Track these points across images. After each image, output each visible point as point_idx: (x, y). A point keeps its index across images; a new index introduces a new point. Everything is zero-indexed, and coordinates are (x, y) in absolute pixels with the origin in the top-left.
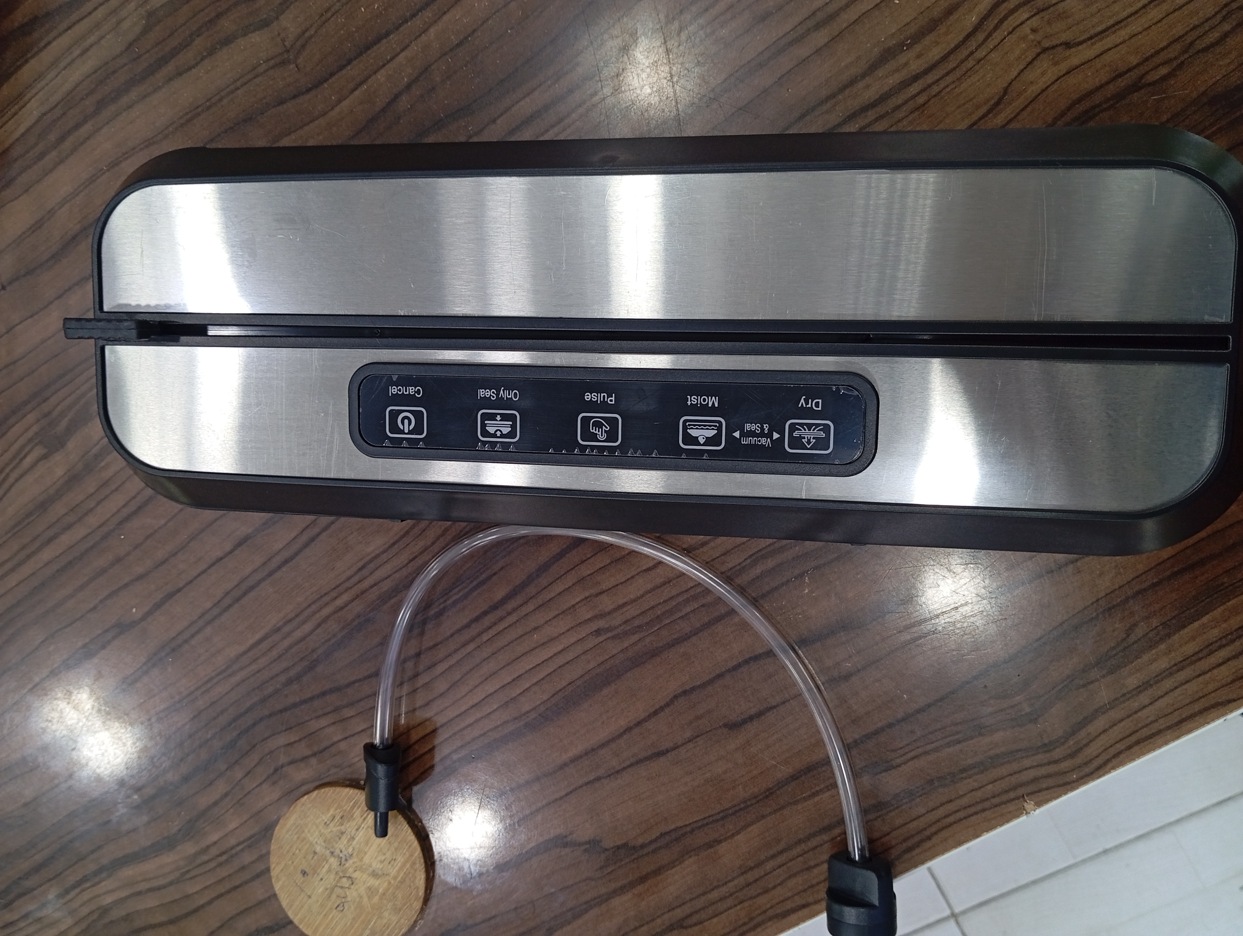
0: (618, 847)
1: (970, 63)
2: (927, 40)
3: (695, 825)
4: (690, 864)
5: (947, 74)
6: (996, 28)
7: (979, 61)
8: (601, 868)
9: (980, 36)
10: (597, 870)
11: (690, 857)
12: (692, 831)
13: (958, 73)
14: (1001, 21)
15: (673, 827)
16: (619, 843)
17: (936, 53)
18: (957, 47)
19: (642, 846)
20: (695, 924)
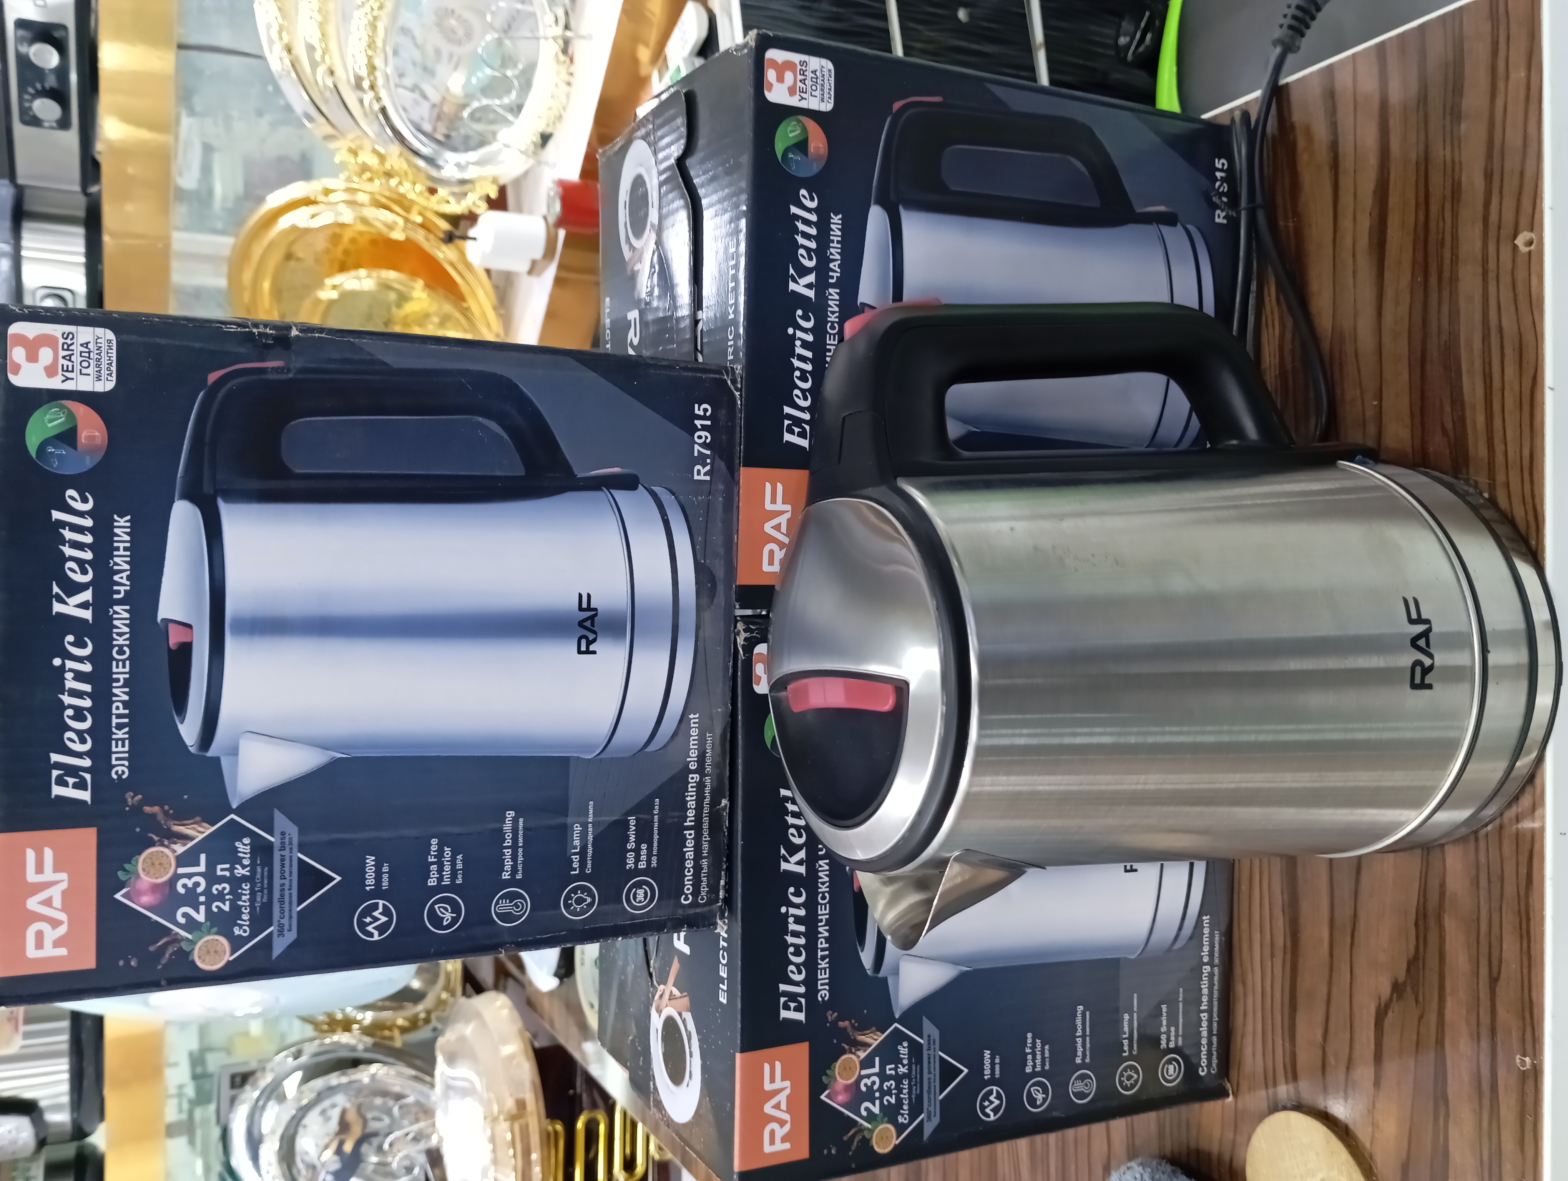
0: (1408, 970)
4: (1449, 923)
8: (1417, 1001)
10: (1417, 1005)
15: (1414, 911)
16: (1404, 965)
20: (1500, 967)
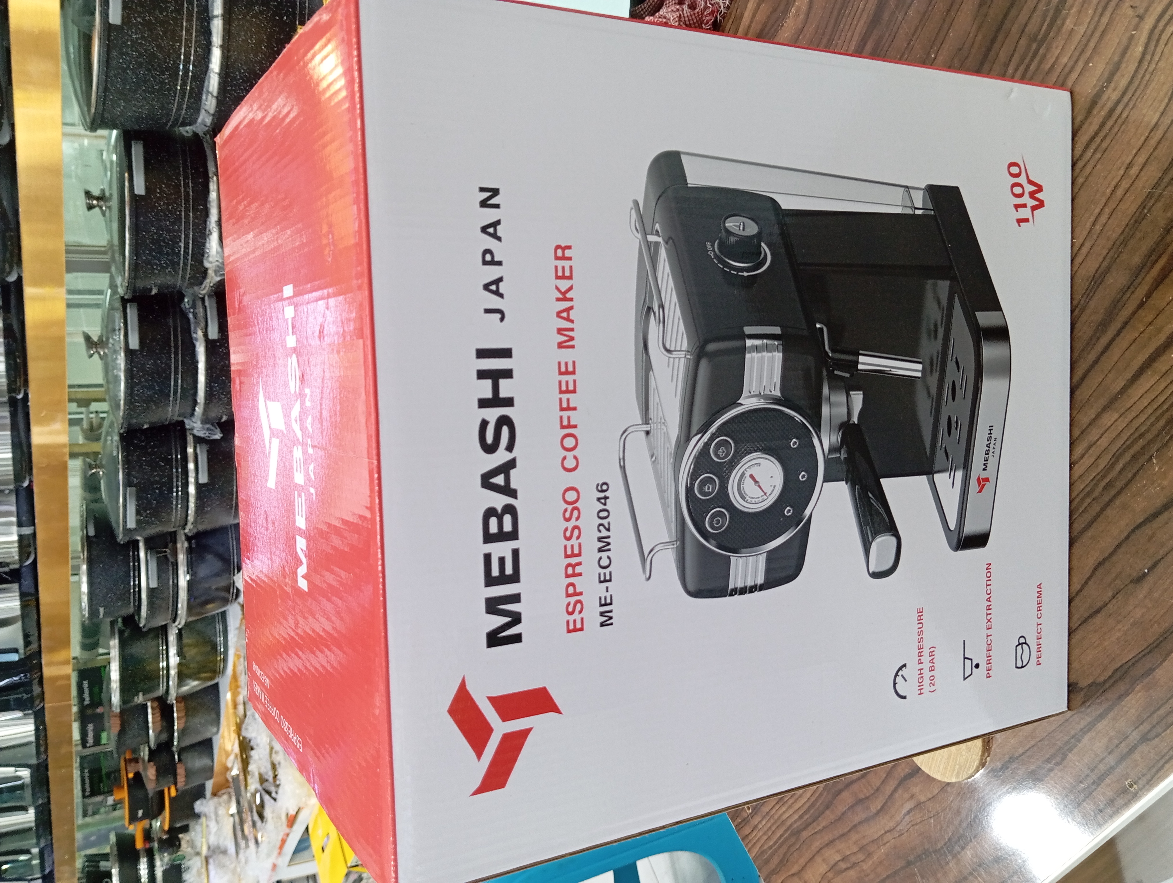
1: (1147, 77)
2: (1116, 78)
3: (1133, 660)
5: (1136, 90)
6: (1156, 46)
7: (1152, 73)
9: (1148, 57)
11: (1138, 685)
12: (1133, 664)
13: (1142, 87)
14: (1158, 41)
17: (1124, 82)
18: (1136, 71)
19: (1105, 681)
